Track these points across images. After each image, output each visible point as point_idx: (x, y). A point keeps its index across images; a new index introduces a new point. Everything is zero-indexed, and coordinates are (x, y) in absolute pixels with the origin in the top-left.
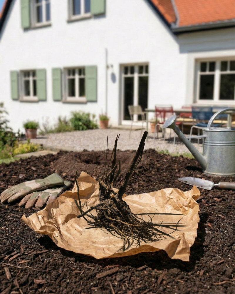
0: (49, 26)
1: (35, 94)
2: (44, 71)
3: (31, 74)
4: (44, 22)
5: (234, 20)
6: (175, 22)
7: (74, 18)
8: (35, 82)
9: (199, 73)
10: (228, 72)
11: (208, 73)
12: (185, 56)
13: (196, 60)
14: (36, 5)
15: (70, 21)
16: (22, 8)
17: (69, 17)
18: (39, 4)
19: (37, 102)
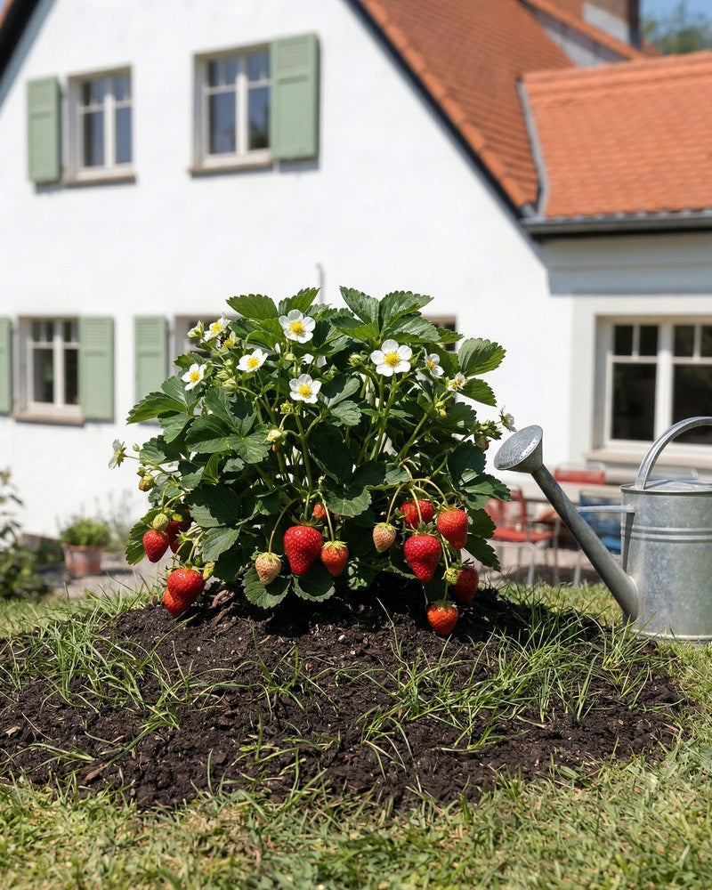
0: (130, 180)
1: (72, 395)
2: (108, 325)
3: (59, 329)
4: (110, 168)
5: (708, 213)
6: (535, 205)
7: (212, 162)
8: (72, 358)
9: (611, 359)
10: (697, 360)
11: (635, 358)
12: (567, 304)
13: (600, 320)
14: (81, 110)
15: (198, 173)
16: (33, 118)
17: (198, 157)
18: (94, 108)
19: (80, 424)
